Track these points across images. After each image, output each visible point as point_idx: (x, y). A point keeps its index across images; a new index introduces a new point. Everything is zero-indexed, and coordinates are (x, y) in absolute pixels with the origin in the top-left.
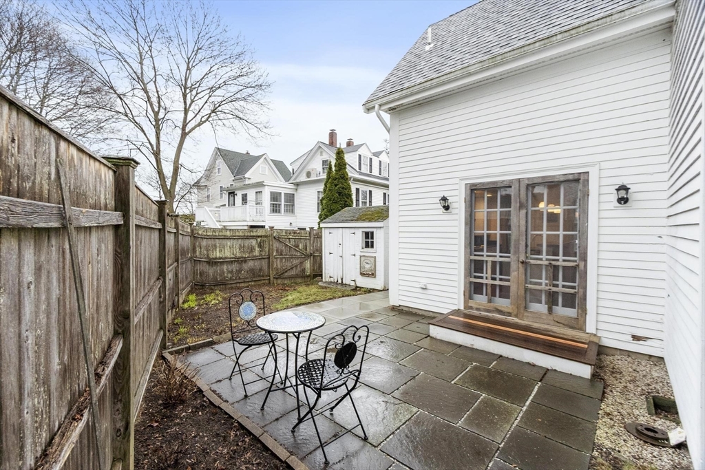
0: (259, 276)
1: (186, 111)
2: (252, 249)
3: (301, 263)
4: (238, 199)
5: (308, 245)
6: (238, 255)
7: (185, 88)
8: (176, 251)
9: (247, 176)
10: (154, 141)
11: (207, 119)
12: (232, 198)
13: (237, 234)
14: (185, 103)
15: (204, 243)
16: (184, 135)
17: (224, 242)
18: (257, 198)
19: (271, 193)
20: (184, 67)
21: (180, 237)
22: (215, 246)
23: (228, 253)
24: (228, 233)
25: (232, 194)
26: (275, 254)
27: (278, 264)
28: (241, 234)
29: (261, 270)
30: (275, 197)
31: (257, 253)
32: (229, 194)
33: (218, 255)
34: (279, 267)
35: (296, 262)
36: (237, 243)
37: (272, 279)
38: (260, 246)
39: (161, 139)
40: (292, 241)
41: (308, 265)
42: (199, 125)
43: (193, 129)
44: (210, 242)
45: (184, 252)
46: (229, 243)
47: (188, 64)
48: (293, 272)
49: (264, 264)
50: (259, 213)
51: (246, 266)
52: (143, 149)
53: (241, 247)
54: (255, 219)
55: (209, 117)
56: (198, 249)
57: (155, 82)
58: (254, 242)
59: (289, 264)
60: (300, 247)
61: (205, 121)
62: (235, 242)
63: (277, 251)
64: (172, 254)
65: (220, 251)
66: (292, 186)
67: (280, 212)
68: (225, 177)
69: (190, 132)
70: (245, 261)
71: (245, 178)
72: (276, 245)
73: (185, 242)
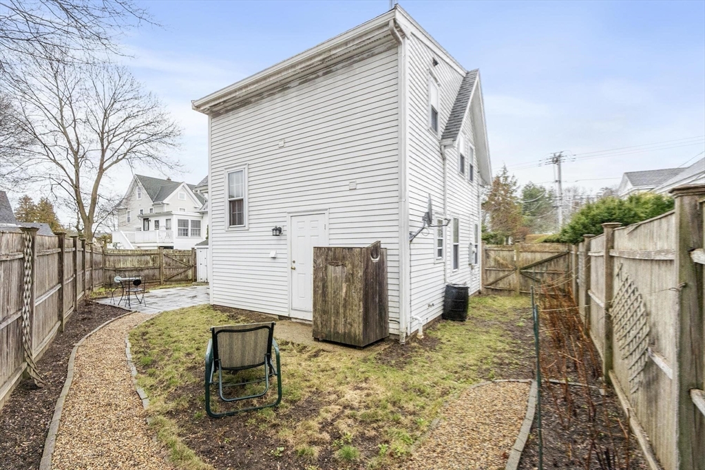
0: (153, 279)
1: (103, 151)
2: (147, 263)
3: (185, 271)
4: (152, 224)
5: (190, 259)
6: (137, 266)
7: (103, 133)
8: (91, 262)
9: (164, 202)
10: (73, 177)
11: (124, 157)
12: (146, 223)
13: (136, 253)
14: (102, 145)
15: (112, 258)
16: (102, 170)
17: (126, 258)
18: (167, 224)
19: (179, 220)
20: (101, 116)
21: (94, 255)
22: (120, 260)
23: (129, 265)
24: (129, 252)
25: (146, 220)
26: (164, 265)
27: (167, 272)
28: (139, 253)
29: (154, 276)
30: (183, 223)
31: (151, 264)
32: (144, 219)
33: (122, 266)
34: (168, 274)
35: (180, 271)
36: (135, 259)
37: (162, 281)
38: (153, 260)
39: (80, 175)
40: (178, 258)
41: (190, 273)
42: (116, 162)
43: (110, 166)
44: (116, 258)
45: (96, 264)
46: (130, 258)
47: (105, 114)
48: (179, 277)
49: (157, 272)
50: (168, 236)
51: (142, 273)
52: (64, 184)
53: (138, 261)
54: (165, 241)
55: (125, 156)
56: (107, 263)
57: (74, 128)
58: (149, 258)
59: (175, 272)
60: (184, 260)
61: (121, 159)
62: (134, 258)
63: (166, 264)
64: (89, 263)
65: (123, 264)
66: (198, 214)
67: (187, 235)
68: (143, 203)
69: (106, 169)
70: (142, 270)
71: (164, 204)
72: (165, 260)
73: (98, 258)
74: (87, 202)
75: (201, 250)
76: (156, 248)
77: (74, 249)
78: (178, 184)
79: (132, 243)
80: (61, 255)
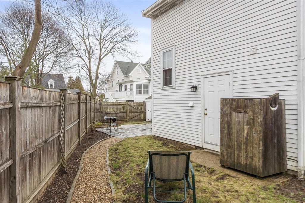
0: (123, 119)
1: (101, 50)
2: (120, 109)
3: (139, 115)
4: (123, 88)
5: (142, 107)
6: (115, 111)
7: (100, 40)
9: (130, 75)
10: (88, 65)
11: (110, 52)
12: (121, 87)
13: (115, 104)
14: (100, 46)
15: (104, 107)
16: (100, 60)
17: (110, 106)
18: (131, 88)
19: (137, 85)
20: (100, 31)
21: (96, 105)
22: (107, 108)
23: (112, 110)
24: (112, 103)
26: (129, 111)
27: (130, 115)
29: (123, 117)
30: (139, 86)
31: (122, 110)
32: (120, 85)
33: (108, 111)
34: (131, 116)
35: (138, 114)
36: (115, 107)
37: (128, 120)
38: (123, 108)
39: (91, 63)
40: (136, 106)
41: (142, 115)
42: (106, 55)
43: (104, 57)
44: (106, 106)
45: (97, 109)
46: (112, 107)
47: (102, 29)
48: (136, 118)
49: (125, 114)
50: (132, 94)
51: (118, 115)
52: (84, 68)
53: (116, 108)
54: (130, 97)
55: (111, 51)
56: (102, 109)
57: (88, 39)
58: (121, 107)
59: (134, 115)
60: (139, 108)
61: (109, 53)
62: (114, 106)
63: (130, 110)
64: (93, 109)
65: (109, 109)
66: (147, 81)
67: (141, 93)
68: (119, 76)
69: (102, 59)
70: (118, 113)
71: (129, 76)
72: (129, 108)
73: (98, 106)
74: (94, 77)
75: (148, 102)
76: (125, 101)
77: (85, 101)
78: (136, 64)
79: (114, 98)
80: (79, 104)
